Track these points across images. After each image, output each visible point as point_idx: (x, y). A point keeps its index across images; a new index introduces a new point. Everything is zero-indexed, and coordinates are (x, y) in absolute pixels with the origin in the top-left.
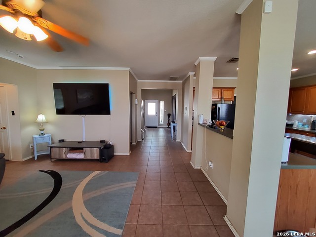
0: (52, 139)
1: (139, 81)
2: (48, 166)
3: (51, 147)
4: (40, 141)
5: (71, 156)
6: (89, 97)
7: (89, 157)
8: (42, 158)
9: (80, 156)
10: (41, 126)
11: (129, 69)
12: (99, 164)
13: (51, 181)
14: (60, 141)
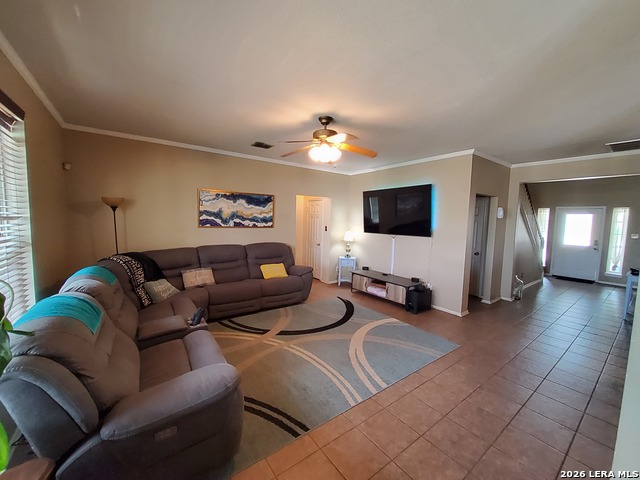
0: (357, 265)
1: (513, 166)
2: (347, 295)
3: (353, 274)
4: (344, 264)
5: (372, 290)
6: (416, 206)
7: (391, 299)
8: (345, 285)
9: (381, 293)
10: (347, 245)
11: (472, 151)
12: (402, 312)
13: (344, 310)
14: (364, 268)
